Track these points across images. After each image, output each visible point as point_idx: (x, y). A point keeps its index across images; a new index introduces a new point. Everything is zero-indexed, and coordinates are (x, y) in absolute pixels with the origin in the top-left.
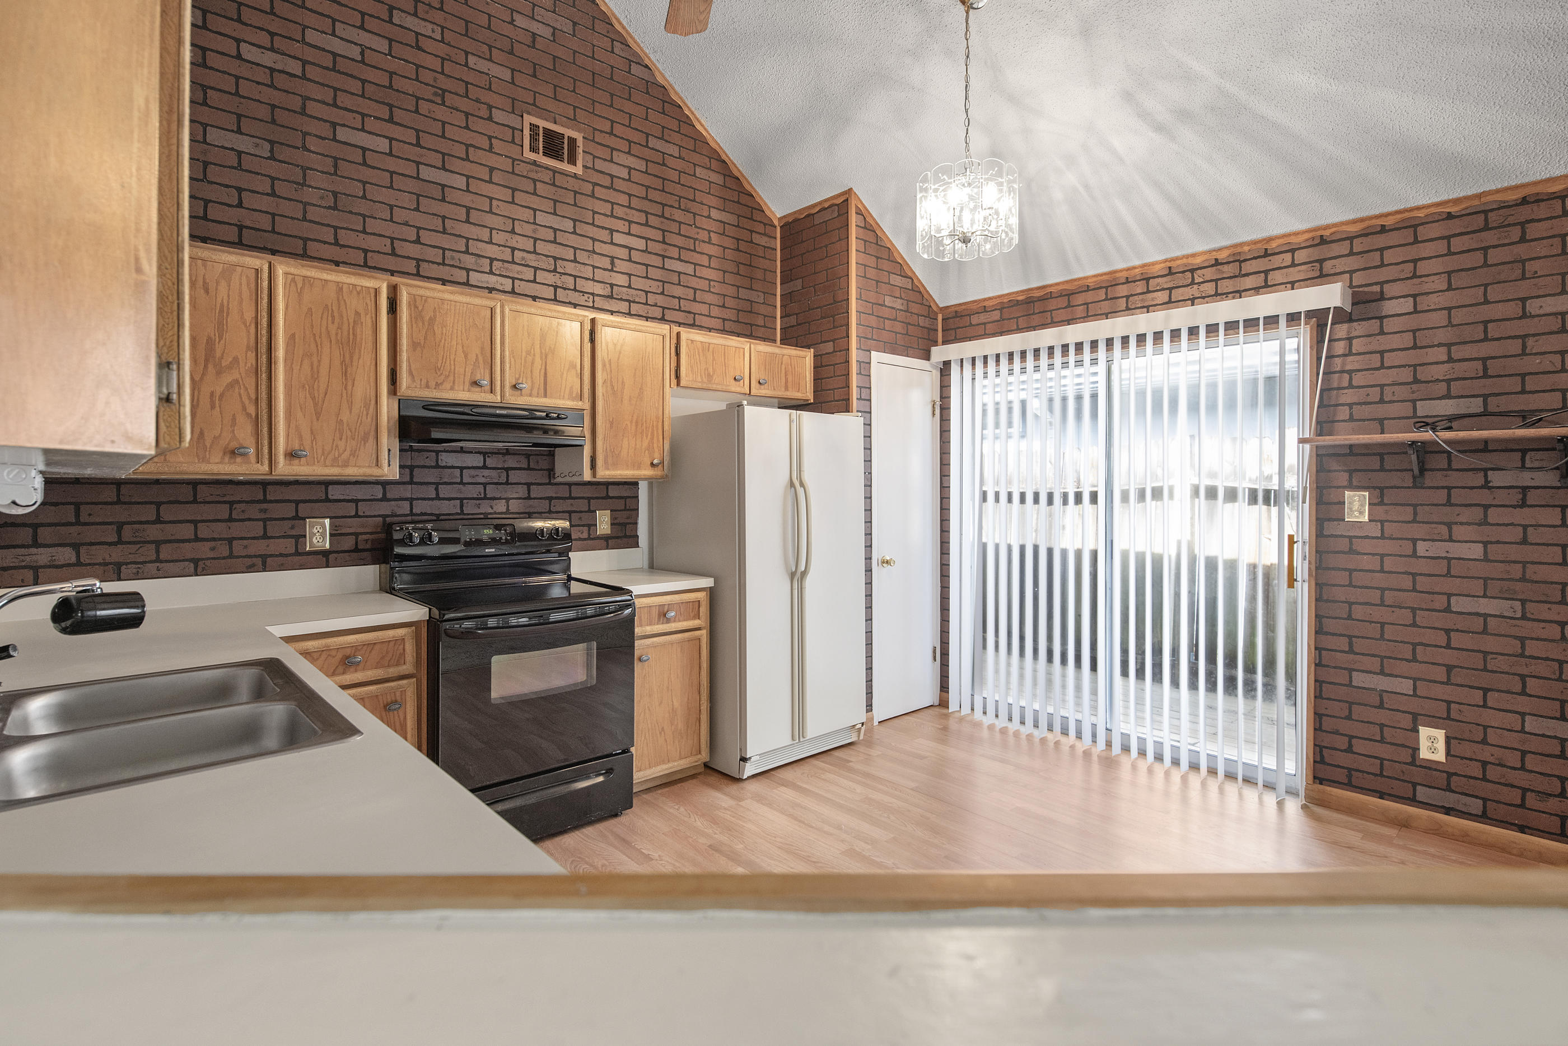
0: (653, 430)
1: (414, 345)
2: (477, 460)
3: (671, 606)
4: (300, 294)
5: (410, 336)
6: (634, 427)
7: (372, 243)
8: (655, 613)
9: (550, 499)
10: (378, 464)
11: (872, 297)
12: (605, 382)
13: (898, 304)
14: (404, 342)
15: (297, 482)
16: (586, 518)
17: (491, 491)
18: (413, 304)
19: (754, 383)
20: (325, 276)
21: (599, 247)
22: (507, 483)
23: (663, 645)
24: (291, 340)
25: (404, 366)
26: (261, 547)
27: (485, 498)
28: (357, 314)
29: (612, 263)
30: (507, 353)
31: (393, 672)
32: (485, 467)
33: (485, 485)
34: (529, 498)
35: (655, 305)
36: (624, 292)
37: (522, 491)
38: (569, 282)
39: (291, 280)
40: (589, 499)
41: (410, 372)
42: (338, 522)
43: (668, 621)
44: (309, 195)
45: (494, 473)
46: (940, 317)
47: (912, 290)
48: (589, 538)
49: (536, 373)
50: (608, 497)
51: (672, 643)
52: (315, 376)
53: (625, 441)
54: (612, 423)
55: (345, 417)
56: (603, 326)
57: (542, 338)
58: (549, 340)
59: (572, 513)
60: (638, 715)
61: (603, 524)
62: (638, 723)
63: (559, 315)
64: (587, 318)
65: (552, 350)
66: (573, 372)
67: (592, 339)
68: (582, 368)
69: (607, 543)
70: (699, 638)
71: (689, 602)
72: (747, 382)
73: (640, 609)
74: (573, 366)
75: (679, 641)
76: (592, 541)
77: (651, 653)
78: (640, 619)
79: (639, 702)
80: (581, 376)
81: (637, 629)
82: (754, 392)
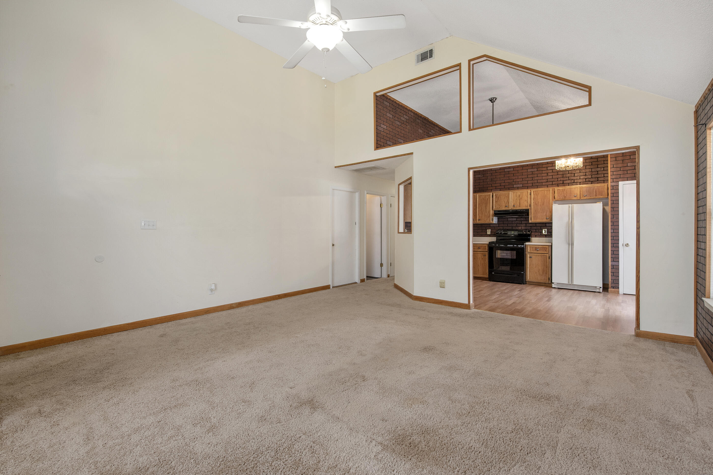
0: (547, 211)
1: (496, 202)
2: (515, 219)
3: (538, 248)
4: (480, 197)
5: (495, 200)
6: (541, 211)
7: (497, 185)
8: (534, 248)
9: (531, 226)
10: (490, 221)
11: (620, 165)
12: (533, 203)
14: (494, 201)
15: (486, 224)
16: (540, 231)
17: (518, 225)
18: (496, 195)
19: (582, 196)
20: (483, 194)
21: (544, 172)
22: (521, 223)
23: (537, 255)
24: (479, 204)
25: (494, 205)
26: (481, 233)
27: (517, 226)
28: (487, 199)
30: (512, 200)
31: (484, 250)
32: (517, 221)
33: (517, 224)
34: (526, 226)
35: (561, 180)
36: (551, 180)
37: (525, 225)
38: (536, 181)
39: (479, 196)
40: (541, 226)
41: (495, 206)
42: (492, 230)
43: (538, 251)
44: (488, 180)
45: (519, 222)
48: (541, 235)
49: (518, 203)
50: (546, 226)
51: (539, 255)
52: (482, 209)
53: (539, 214)
54: (535, 211)
55: (486, 214)
56: (533, 191)
57: (519, 196)
58: (521, 196)
59: (536, 229)
60: (530, 268)
61: (544, 232)
62: (530, 270)
63: (523, 191)
64: (529, 191)
65: (521, 198)
66: (526, 202)
67: (530, 194)
68: (528, 200)
69: (546, 236)
70: (546, 256)
71: (543, 248)
72: (579, 196)
73: (530, 247)
74: (526, 200)
75: (541, 255)
76: (542, 236)
77: (533, 256)
78: (530, 249)
79: (530, 266)
80: (528, 202)
81: (529, 251)
82: (582, 198)
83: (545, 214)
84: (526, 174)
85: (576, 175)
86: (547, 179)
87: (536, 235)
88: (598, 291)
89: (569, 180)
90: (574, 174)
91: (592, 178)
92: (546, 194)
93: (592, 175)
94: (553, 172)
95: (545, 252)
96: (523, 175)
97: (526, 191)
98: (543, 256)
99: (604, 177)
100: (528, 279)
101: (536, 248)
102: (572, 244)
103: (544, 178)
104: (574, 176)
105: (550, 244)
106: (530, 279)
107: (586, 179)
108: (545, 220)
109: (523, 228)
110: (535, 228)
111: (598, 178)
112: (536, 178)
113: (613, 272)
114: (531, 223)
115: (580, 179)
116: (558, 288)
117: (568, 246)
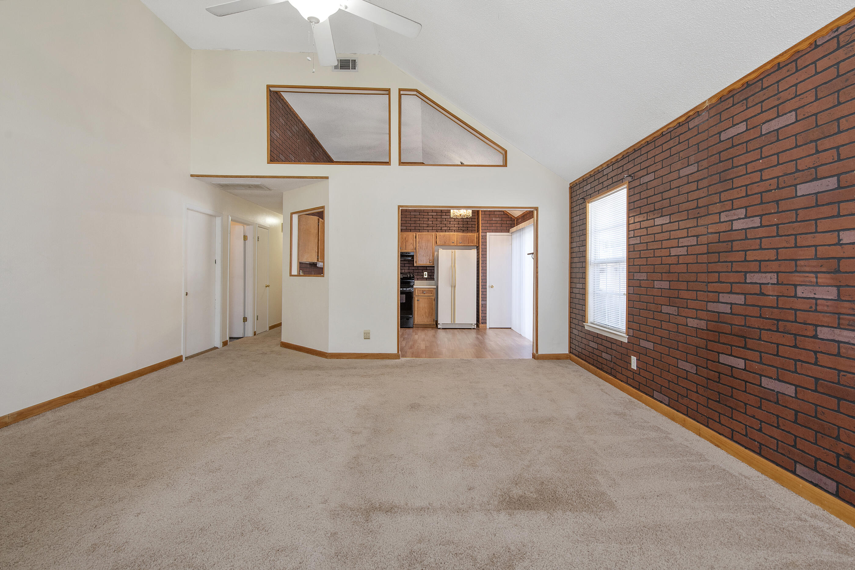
0: (430, 255)
3: (425, 291)
6: (425, 255)
8: (421, 291)
9: (414, 270)
11: (488, 219)
12: (418, 246)
13: (498, 219)
16: (421, 274)
19: (458, 243)
21: (425, 217)
23: (423, 298)
29: (428, 219)
37: (408, 268)
38: (418, 225)
40: (422, 270)
43: (424, 293)
46: (516, 220)
47: (504, 214)
49: (404, 246)
50: (427, 269)
51: (425, 298)
53: (423, 258)
54: (420, 254)
56: (418, 235)
57: (405, 239)
58: (407, 239)
59: (418, 273)
60: (417, 311)
61: (426, 275)
62: (417, 313)
63: (409, 234)
64: (414, 234)
65: (407, 241)
66: (411, 245)
67: (416, 238)
68: (413, 243)
69: (426, 279)
70: (432, 298)
71: (430, 291)
72: (456, 243)
73: (418, 290)
74: (411, 243)
75: (427, 298)
76: (423, 279)
77: (420, 300)
78: (418, 292)
79: (417, 309)
80: (413, 245)
81: (416, 294)
82: (458, 245)
83: (428, 258)
84: (409, 216)
85: (451, 223)
86: (428, 224)
87: (418, 278)
88: (473, 327)
89: (446, 227)
90: (450, 221)
91: (463, 227)
92: (429, 238)
93: (463, 224)
94: (433, 218)
95: (431, 295)
96: (406, 217)
97: (411, 234)
98: (430, 298)
99: (472, 227)
100: (416, 322)
101: (423, 291)
102: (455, 287)
103: (425, 222)
104: (450, 224)
105: (435, 287)
106: (417, 322)
107: (459, 227)
108: (428, 264)
109: (406, 271)
110: (417, 271)
111: (467, 227)
112: (418, 222)
113: (483, 310)
114: (416, 266)
115: (454, 227)
116: (443, 328)
117: (451, 288)
